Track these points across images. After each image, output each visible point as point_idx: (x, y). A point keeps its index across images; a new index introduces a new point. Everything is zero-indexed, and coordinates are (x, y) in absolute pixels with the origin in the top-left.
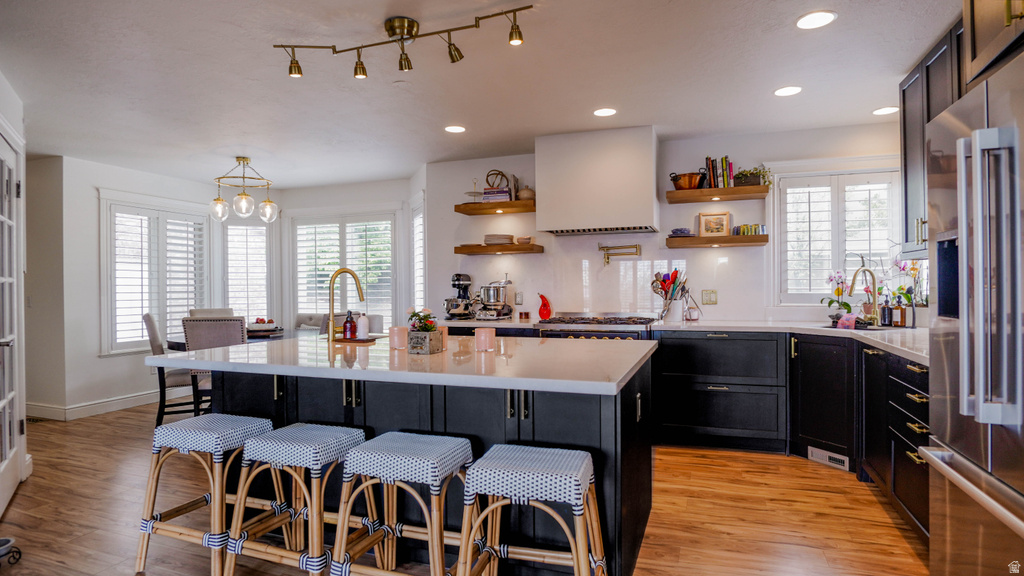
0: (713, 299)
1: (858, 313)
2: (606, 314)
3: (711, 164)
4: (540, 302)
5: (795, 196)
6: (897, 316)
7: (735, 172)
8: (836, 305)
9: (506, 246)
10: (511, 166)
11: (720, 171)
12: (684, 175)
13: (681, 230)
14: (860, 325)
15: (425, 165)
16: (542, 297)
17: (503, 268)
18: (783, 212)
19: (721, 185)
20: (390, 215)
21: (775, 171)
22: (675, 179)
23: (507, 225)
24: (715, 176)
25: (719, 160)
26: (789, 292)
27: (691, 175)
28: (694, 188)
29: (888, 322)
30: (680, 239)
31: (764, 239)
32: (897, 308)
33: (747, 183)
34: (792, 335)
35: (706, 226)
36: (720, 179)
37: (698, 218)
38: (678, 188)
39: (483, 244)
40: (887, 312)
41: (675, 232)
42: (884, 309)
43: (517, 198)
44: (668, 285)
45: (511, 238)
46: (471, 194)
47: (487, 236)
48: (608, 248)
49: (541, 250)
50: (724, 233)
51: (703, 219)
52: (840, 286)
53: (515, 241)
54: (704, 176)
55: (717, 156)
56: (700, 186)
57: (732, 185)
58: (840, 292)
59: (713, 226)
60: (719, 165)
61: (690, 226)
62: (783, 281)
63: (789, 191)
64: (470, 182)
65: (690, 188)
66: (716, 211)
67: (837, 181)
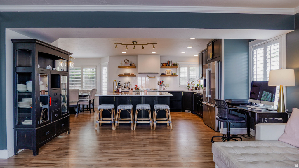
0: (168, 86)
1: (191, 88)
3: (169, 62)
5: (182, 68)
7: (173, 63)
8: (188, 87)
9: (129, 75)
10: (132, 60)
13: (163, 73)
14: (192, 90)
15: (109, 57)
16: (136, 85)
17: (127, 79)
18: (180, 71)
19: (170, 66)
21: (179, 63)
22: (162, 64)
23: (128, 71)
24: (169, 64)
26: (181, 85)
27: (165, 64)
29: (196, 90)
30: (163, 75)
31: (178, 75)
33: (175, 66)
34: (182, 92)
35: (167, 73)
37: (166, 71)
38: (163, 66)
39: (124, 74)
40: (196, 88)
43: (132, 66)
44: (161, 83)
45: (130, 73)
46: (121, 64)
47: (125, 73)
48: (150, 76)
49: (135, 76)
50: (170, 74)
51: (167, 71)
53: (131, 74)
54: (167, 64)
55: (170, 60)
56: (167, 66)
57: (172, 66)
58: (189, 85)
60: (170, 62)
61: (164, 72)
62: (180, 83)
63: (181, 67)
64: (121, 61)
65: (165, 66)
66: (169, 70)
67: (188, 66)
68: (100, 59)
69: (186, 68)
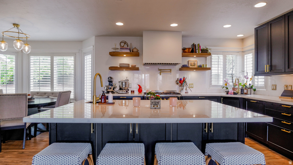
0: (192, 86)
3: (194, 45)
4: (138, 87)
5: (214, 57)
6: (245, 91)
7: (201, 48)
9: (127, 68)
10: (132, 42)
11: (197, 48)
12: (187, 48)
13: (186, 65)
14: (235, 94)
15: (94, 37)
16: (139, 85)
17: (124, 75)
18: (211, 62)
19: (197, 52)
20: (74, 55)
21: (211, 49)
22: (184, 49)
23: (126, 60)
26: (212, 84)
27: (189, 48)
28: (189, 52)
29: (242, 93)
30: (185, 68)
31: (209, 69)
32: (245, 89)
33: (204, 52)
34: (221, 97)
35: (191, 64)
36: (197, 50)
37: (188, 62)
38: (185, 52)
39: (119, 67)
41: (183, 66)
42: (241, 89)
43: (133, 51)
44: (181, 82)
45: (129, 65)
46: (114, 49)
47: (120, 64)
48: (162, 70)
49: (137, 69)
50: (196, 67)
51: (190, 62)
52: (226, 83)
53: (130, 66)
54: (193, 49)
55: (196, 43)
57: (200, 52)
59: (193, 64)
60: (197, 46)
61: (186, 63)
63: (213, 55)
64: (114, 44)
65: (188, 52)
66: (194, 60)
67: (225, 54)
68: (80, 42)
69: (221, 57)
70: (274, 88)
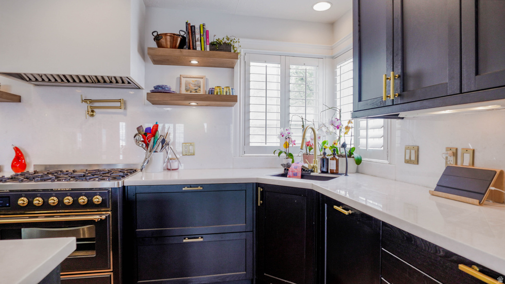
0: (192, 151)
1: (299, 163)
2: (90, 165)
3: (191, 29)
5: (257, 69)
6: (332, 165)
7: (211, 40)
8: (283, 155)
11: (198, 36)
12: (166, 34)
13: (162, 87)
14: (305, 174)
16: (17, 150)
18: (247, 80)
19: (198, 48)
21: (242, 46)
22: (158, 38)
24: (194, 41)
25: (197, 27)
26: (251, 145)
27: (173, 36)
28: (175, 47)
29: (326, 170)
30: (161, 95)
31: (232, 99)
32: (332, 159)
33: (220, 49)
34: (258, 185)
35: (186, 86)
36: (198, 43)
37: (179, 79)
38: (160, 45)
40: (324, 161)
41: (157, 88)
42: (323, 160)
44: (149, 138)
48: (92, 101)
49: (18, 99)
50: (201, 94)
51: (184, 80)
52: (288, 140)
54: (183, 39)
55: (196, 23)
56: (181, 46)
57: (208, 49)
58: (287, 146)
59: (192, 87)
60: (197, 31)
62: (247, 136)
63: (252, 64)
65: (172, 47)
66: (195, 74)
69: (274, 69)
70: (413, 158)
